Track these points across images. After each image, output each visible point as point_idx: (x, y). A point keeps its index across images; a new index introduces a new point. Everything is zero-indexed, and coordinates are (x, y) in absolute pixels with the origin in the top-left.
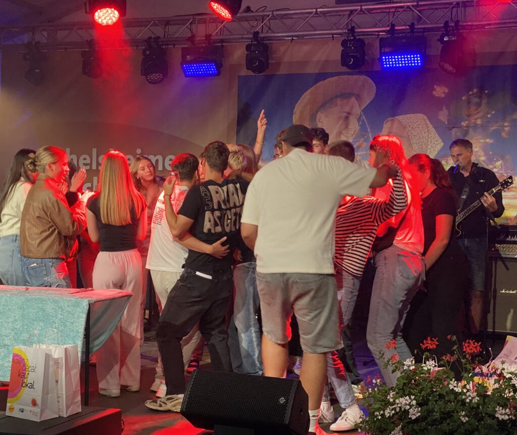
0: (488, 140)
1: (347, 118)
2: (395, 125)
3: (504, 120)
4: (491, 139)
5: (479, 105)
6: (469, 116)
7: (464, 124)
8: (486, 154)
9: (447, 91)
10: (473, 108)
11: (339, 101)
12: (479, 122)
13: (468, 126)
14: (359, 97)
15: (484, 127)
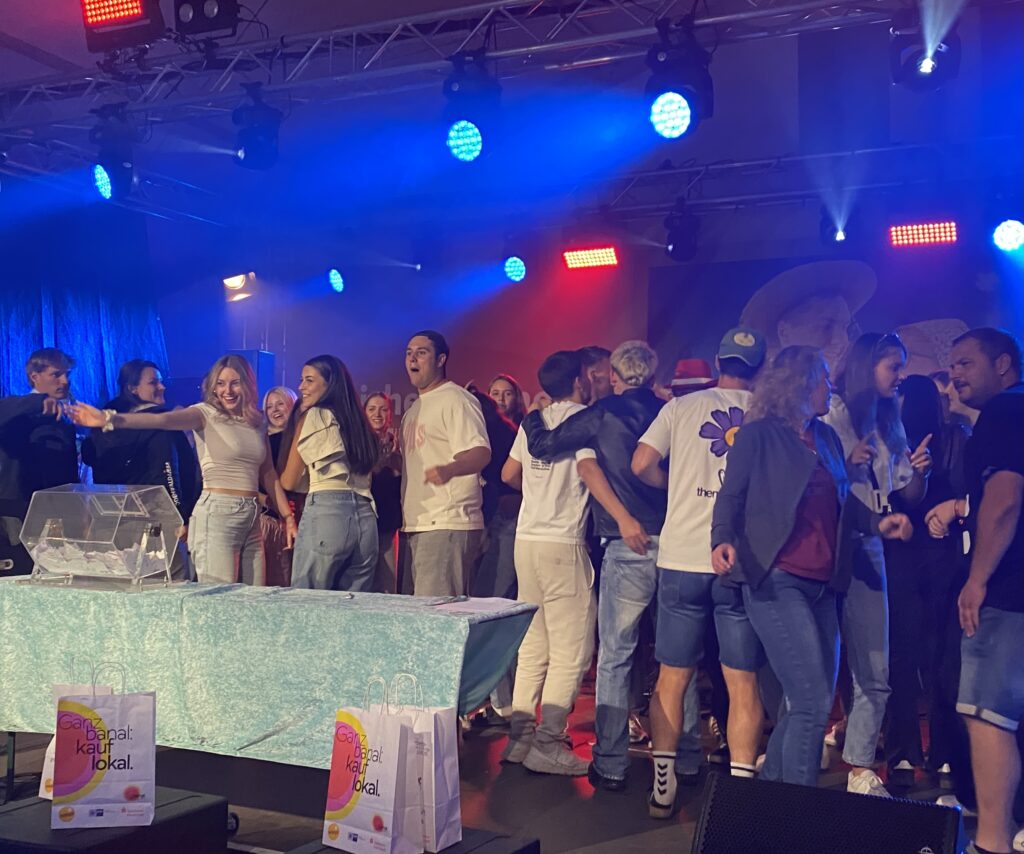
11: (813, 301)
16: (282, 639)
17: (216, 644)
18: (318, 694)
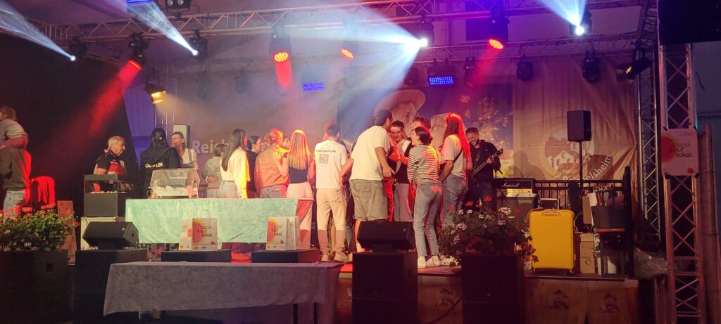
1: (408, 116)
2: (438, 120)
3: (504, 116)
4: (497, 127)
5: (489, 107)
6: (483, 114)
7: (480, 119)
8: (494, 137)
9: (469, 99)
10: (485, 110)
11: (402, 106)
12: (489, 117)
13: (483, 120)
14: (415, 103)
15: (492, 120)
16: (242, 208)
17: (221, 211)
18: (254, 222)
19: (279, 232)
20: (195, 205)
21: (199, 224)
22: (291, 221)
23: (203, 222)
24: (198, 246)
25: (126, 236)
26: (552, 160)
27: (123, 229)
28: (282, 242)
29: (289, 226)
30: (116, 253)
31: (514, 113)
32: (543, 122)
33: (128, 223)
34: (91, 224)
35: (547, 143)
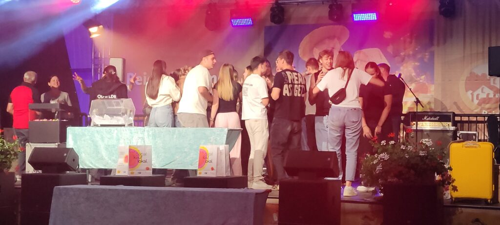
0: (416, 64)
2: (362, 55)
6: (405, 49)
9: (392, 35)
10: (407, 45)
12: (411, 53)
14: (339, 38)
16: (175, 136)
17: (155, 139)
18: (186, 150)
19: (209, 159)
20: (132, 133)
21: (135, 151)
22: (221, 149)
23: (139, 149)
24: (135, 171)
25: (68, 161)
26: (472, 95)
27: (65, 155)
28: (212, 169)
29: (219, 155)
30: (58, 176)
31: (435, 49)
32: (464, 56)
33: (69, 149)
34: (36, 149)
35: (467, 77)
